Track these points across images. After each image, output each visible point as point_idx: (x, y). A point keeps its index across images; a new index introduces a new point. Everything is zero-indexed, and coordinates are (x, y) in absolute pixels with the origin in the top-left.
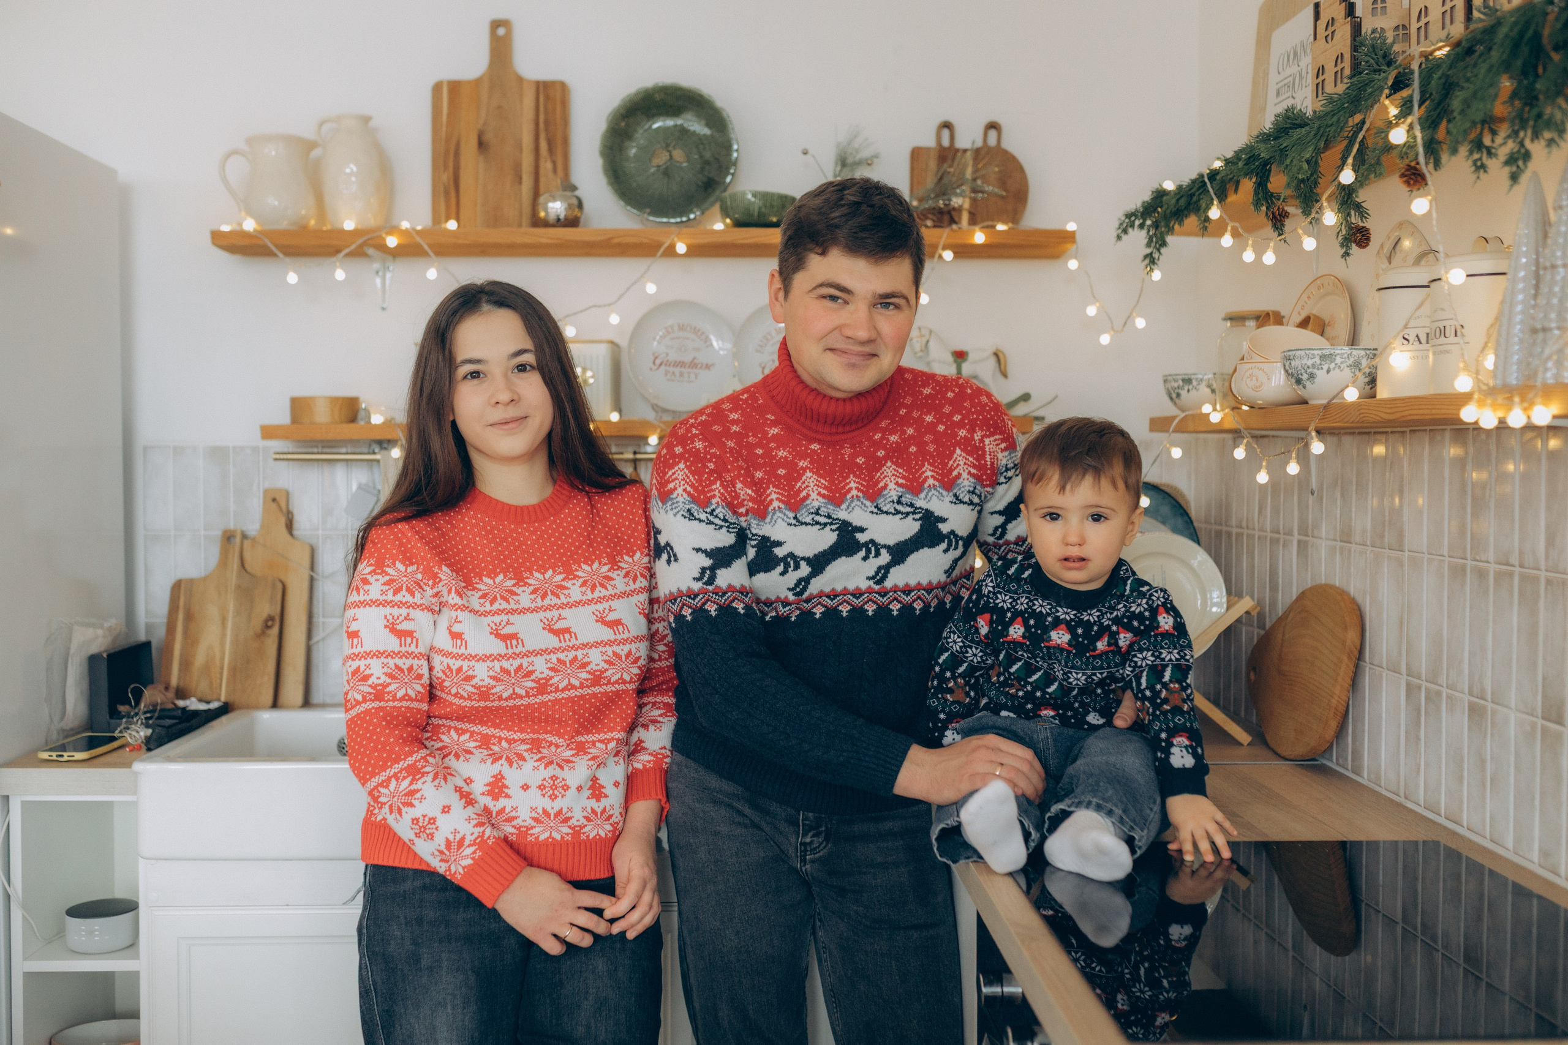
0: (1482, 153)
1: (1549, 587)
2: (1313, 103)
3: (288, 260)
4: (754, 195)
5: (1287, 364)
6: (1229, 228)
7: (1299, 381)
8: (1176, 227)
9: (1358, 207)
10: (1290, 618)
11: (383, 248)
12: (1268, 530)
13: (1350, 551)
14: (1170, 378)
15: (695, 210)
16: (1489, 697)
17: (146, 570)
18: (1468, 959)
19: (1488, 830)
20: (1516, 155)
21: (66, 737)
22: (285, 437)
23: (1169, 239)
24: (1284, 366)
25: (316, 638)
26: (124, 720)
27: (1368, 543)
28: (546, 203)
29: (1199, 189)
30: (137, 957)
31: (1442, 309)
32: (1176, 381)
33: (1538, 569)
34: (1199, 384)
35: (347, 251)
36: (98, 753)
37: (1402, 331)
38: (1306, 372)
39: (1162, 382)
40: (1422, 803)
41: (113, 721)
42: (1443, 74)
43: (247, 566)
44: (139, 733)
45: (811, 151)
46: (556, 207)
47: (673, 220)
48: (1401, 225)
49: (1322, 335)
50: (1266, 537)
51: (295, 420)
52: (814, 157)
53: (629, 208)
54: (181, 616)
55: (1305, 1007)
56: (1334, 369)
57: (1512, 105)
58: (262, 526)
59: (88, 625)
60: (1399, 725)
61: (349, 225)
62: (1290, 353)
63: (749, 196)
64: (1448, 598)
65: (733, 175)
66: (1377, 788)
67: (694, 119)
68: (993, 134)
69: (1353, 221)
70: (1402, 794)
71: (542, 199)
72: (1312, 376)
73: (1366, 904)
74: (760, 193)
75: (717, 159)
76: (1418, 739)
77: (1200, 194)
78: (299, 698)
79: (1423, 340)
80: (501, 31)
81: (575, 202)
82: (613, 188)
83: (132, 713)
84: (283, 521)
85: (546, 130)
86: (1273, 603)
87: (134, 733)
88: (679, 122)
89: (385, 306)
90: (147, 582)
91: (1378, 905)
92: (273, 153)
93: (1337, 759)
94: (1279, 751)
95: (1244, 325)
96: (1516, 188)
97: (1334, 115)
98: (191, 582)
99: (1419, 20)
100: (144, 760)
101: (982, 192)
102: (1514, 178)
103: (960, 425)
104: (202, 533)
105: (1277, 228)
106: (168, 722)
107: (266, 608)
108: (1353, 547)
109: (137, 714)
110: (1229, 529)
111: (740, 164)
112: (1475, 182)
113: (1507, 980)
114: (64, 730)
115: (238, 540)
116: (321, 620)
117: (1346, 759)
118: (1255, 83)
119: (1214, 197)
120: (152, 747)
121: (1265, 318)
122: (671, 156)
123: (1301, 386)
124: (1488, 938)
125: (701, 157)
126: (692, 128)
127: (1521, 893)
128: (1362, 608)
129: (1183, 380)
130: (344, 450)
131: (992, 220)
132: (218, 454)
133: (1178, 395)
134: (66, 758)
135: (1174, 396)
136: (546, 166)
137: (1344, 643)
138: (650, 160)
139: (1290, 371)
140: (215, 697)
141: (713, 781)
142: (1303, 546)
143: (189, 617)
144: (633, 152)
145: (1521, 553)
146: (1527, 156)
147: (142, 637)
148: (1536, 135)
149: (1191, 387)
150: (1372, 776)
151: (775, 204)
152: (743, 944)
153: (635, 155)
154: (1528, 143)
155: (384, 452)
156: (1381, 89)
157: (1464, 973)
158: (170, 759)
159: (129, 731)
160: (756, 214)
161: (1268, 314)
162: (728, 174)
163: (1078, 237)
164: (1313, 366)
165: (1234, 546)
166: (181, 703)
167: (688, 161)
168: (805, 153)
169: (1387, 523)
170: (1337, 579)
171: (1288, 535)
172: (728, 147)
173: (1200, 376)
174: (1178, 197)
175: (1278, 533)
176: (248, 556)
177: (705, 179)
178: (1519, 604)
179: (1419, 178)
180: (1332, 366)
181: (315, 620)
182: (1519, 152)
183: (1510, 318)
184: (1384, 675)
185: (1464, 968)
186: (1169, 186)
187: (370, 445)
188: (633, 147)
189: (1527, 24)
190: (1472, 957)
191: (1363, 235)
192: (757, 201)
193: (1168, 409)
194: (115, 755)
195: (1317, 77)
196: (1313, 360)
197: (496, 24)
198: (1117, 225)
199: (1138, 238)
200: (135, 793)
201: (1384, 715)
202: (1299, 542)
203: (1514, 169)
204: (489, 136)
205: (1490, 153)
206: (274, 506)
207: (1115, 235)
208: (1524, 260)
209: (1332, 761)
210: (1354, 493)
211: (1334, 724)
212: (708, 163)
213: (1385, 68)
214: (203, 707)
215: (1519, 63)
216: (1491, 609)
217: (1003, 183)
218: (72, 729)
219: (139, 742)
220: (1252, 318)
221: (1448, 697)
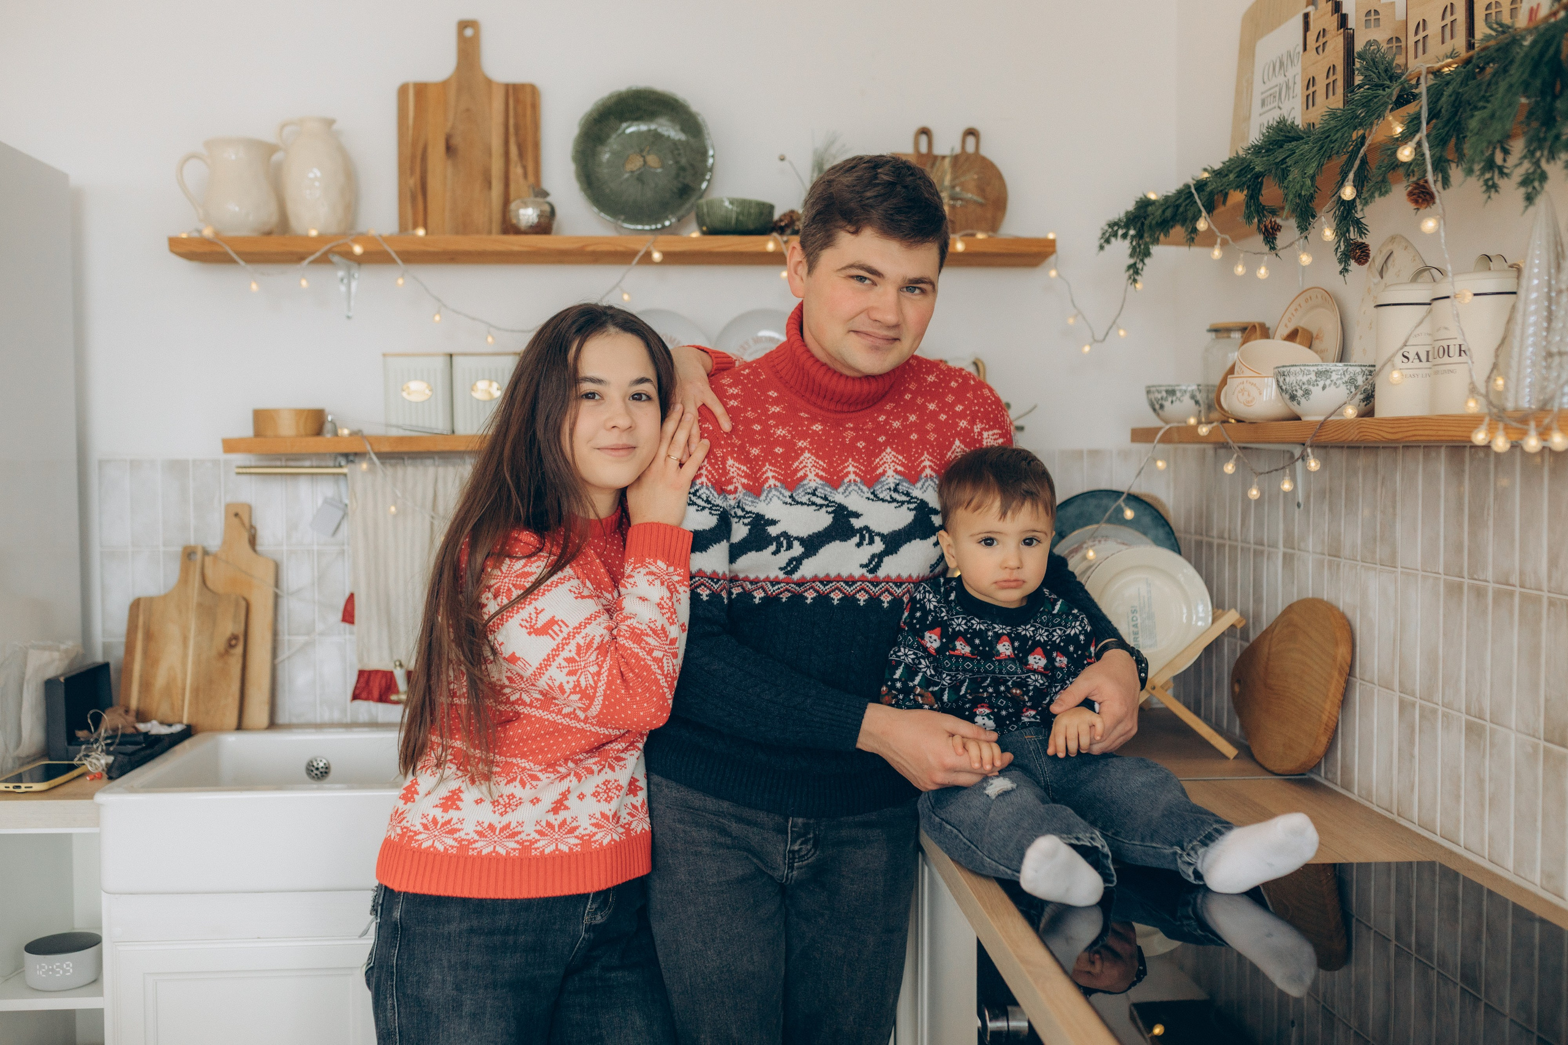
0: (1493, 172)
1: (1552, 608)
2: (1302, 115)
3: (249, 267)
4: (732, 203)
5: (1281, 380)
6: (1219, 241)
7: (1293, 397)
8: (1162, 237)
9: (1358, 223)
10: (1276, 631)
11: (348, 255)
12: (1252, 542)
13: (1338, 565)
14: (1153, 389)
15: (670, 216)
16: (1488, 717)
17: (103, 587)
18: (1464, 977)
19: (1487, 851)
20: (1531, 177)
21: (22, 765)
22: (248, 451)
23: (1155, 249)
24: (1278, 381)
25: (282, 655)
26: (84, 747)
27: (1359, 558)
28: (517, 210)
29: (1186, 199)
30: (100, 993)
31: (1446, 328)
32: (1159, 392)
33: (1541, 590)
34: (1182, 396)
35: (311, 258)
36: (56, 784)
37: (1401, 349)
38: (1301, 388)
39: (1144, 393)
40: (1416, 821)
41: (71, 748)
42: (1454, 92)
43: (209, 584)
44: (99, 761)
45: (788, 157)
46: (528, 215)
47: (647, 227)
48: (1393, 239)
49: (1310, 347)
50: (1249, 549)
51: (258, 434)
52: (791, 163)
53: (602, 214)
54: (140, 636)
55: (1293, 1022)
56: (1330, 385)
57: (1528, 125)
58: (224, 542)
59: (44, 648)
60: (1392, 743)
61: (313, 233)
62: (1284, 369)
63: (727, 204)
64: (1444, 616)
65: (709, 181)
66: (1367, 804)
67: (668, 123)
68: (971, 140)
69: (1352, 237)
70: (1395, 811)
71: (513, 206)
72: (1307, 393)
73: (1357, 919)
74: (737, 200)
75: (692, 166)
76: (1412, 756)
77: (1187, 205)
78: (264, 720)
79: (1424, 358)
80: (469, 32)
81: (547, 208)
82: (586, 193)
83: (92, 740)
84: (245, 536)
85: (517, 134)
86: (1257, 617)
87: (94, 761)
88: (653, 127)
89: (350, 314)
90: (103, 600)
91: (1369, 921)
92: (233, 157)
93: (1326, 773)
94: (1267, 765)
95: (1229, 337)
96: (1531, 209)
97: (1338, 131)
98: (151, 600)
99: (1416, 33)
100: (104, 792)
101: (961, 199)
102: (1530, 199)
103: (962, 415)
104: (162, 549)
105: (1269, 242)
106: (130, 748)
107: (229, 627)
108: (1343, 561)
109: (96, 741)
110: (1210, 540)
111: (716, 169)
112: (1486, 202)
113: (1507, 1002)
114: (19, 758)
115: (199, 556)
116: (286, 637)
117: (1335, 773)
118: (1238, 93)
119: (1202, 209)
120: (114, 776)
121: (1252, 331)
122: (645, 162)
123: (1295, 403)
124: (1486, 961)
125: (677, 162)
126: (666, 133)
127: (1523, 915)
128: (1353, 623)
129: (1167, 392)
130: (307, 463)
131: (972, 228)
132: (177, 468)
133: (1162, 406)
134: (23, 789)
135: (1157, 407)
136: (517, 171)
137: (1334, 659)
138: (624, 165)
139: (1284, 387)
140: (177, 719)
141: (696, 799)
142: (1288, 559)
143: (149, 636)
144: (606, 157)
145: (1522, 573)
146: (1543, 177)
147: (99, 659)
148: (1552, 157)
149: (1174, 398)
150: (1364, 793)
151: (752, 211)
152: (725, 963)
153: (608, 161)
154: (1544, 164)
155: (352, 466)
156: (1385, 104)
157: (1461, 993)
158: (132, 790)
159: (89, 759)
160: (733, 221)
161: (1254, 327)
162: (703, 180)
163: (1059, 246)
164: (1309, 383)
165: (1215, 555)
166: (142, 727)
167: (662, 167)
168: (782, 159)
169: (1378, 538)
170: (1325, 592)
171: (1273, 547)
172: (704, 154)
173: (1184, 388)
174: (1164, 207)
175: (1262, 544)
176: (209, 572)
177: (680, 185)
178: (1520, 624)
179: (1428, 197)
180: (1328, 382)
181: (280, 638)
182: (1534, 172)
183: (1522, 340)
184: (1376, 691)
185: (1462, 988)
186: (1152, 196)
187: (336, 458)
188: (605, 152)
189: (1548, 43)
190: (1470, 977)
191: (1362, 252)
192: (735, 209)
193: (1152, 421)
194: (75, 784)
195: (1307, 89)
196: (1309, 377)
197: (463, 25)
198: (1099, 234)
199: (1121, 248)
200: (98, 825)
201: (1375, 731)
202: (1285, 555)
203: (1530, 190)
204: (457, 141)
205: (1502, 174)
206: (236, 521)
207: (1097, 244)
208: (1536, 282)
209: (1320, 775)
210: (1343, 507)
211: (1324, 740)
212: (683, 169)
213: (1388, 83)
214: (164, 730)
215: (1538, 83)
216: (1490, 628)
217: (981, 190)
218: (28, 757)
219: (100, 770)
220: (1238, 330)
221: (1444, 715)
